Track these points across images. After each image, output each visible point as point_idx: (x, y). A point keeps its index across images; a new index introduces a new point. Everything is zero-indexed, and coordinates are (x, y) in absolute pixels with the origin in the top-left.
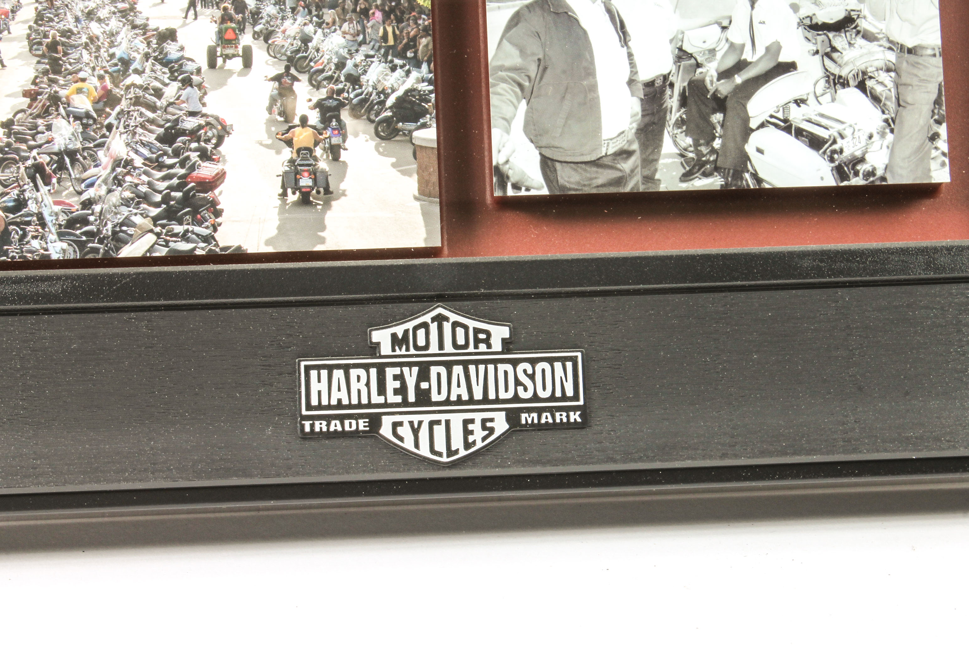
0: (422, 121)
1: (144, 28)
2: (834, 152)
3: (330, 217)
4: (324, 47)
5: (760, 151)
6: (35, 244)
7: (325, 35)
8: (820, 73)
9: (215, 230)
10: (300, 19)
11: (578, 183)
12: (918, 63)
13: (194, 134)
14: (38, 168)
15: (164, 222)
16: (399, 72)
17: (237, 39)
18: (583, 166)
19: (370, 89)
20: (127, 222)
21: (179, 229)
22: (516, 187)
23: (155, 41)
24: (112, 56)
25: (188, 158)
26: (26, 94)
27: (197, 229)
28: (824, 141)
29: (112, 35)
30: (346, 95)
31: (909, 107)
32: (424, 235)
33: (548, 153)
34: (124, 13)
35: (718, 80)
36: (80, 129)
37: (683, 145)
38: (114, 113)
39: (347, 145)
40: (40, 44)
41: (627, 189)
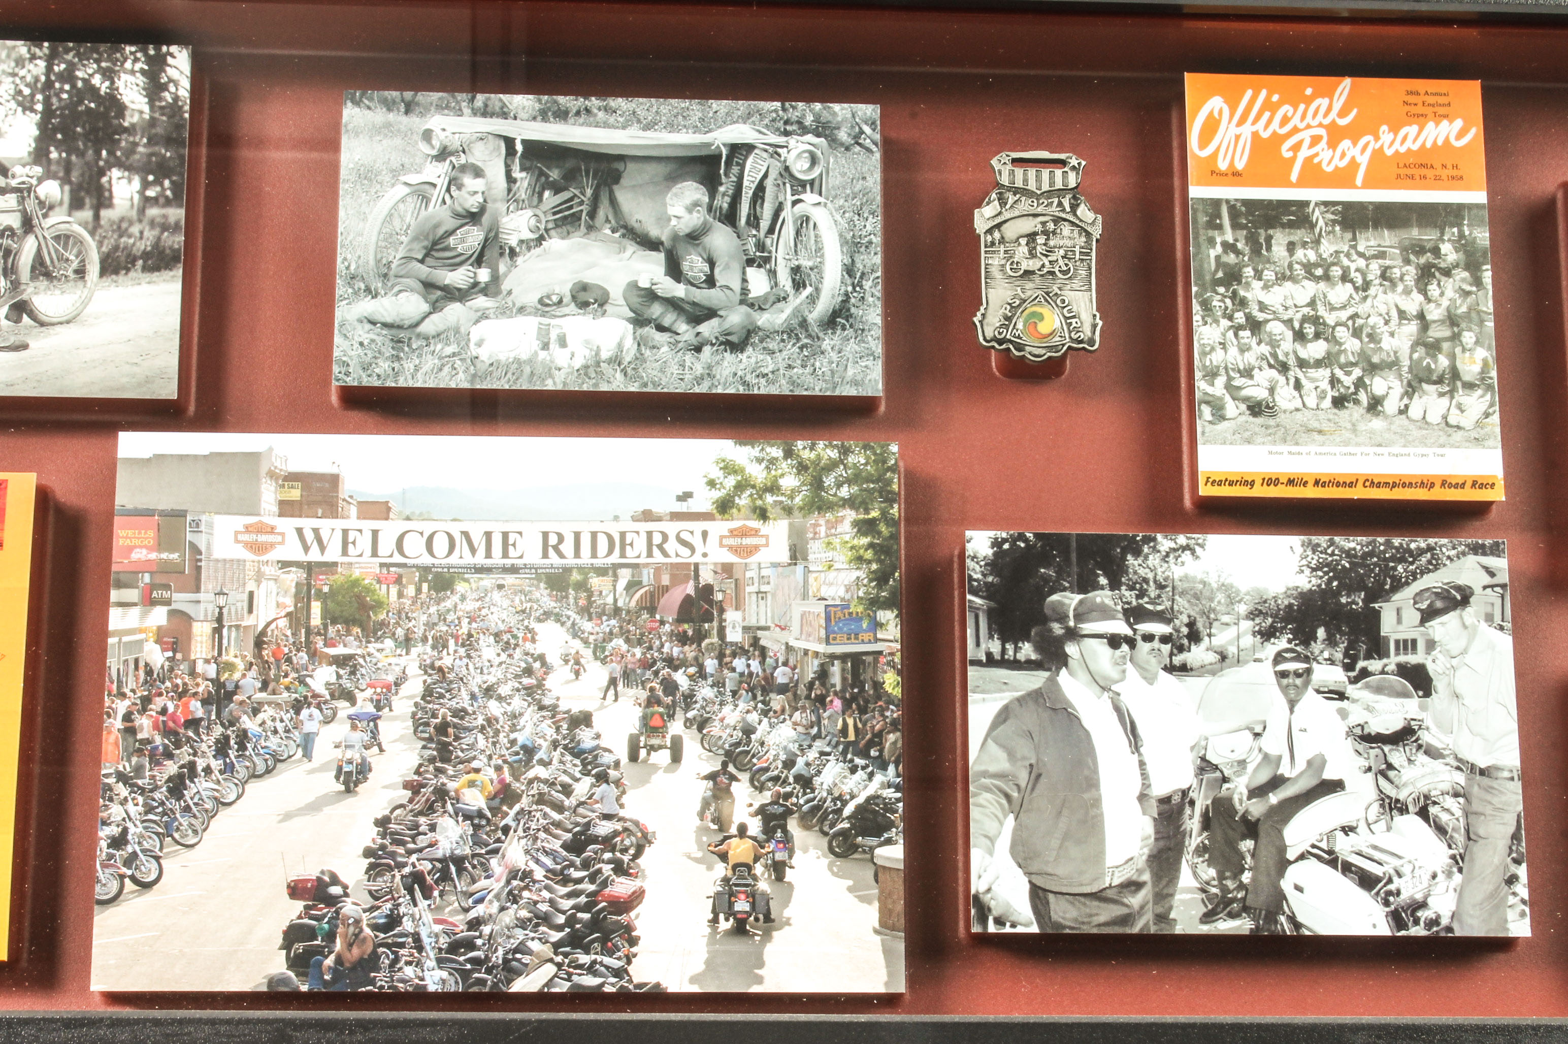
0: (886, 835)
1: (553, 709)
2: (1389, 893)
3: (771, 951)
4: (770, 740)
5: (1299, 889)
6: (409, 971)
7: (772, 726)
8: (1373, 795)
9: (629, 962)
10: (742, 706)
11: (1076, 920)
12: (1493, 788)
13: (608, 842)
14: (417, 878)
15: (568, 949)
16: (861, 775)
17: (665, 726)
18: (1082, 899)
19: (825, 794)
20: (522, 948)
21: (584, 959)
22: (999, 922)
23: (565, 726)
24: (513, 742)
25: (599, 871)
26: (407, 785)
27: (607, 960)
28: (1378, 880)
29: (514, 716)
30: (794, 800)
31: (1481, 842)
32: (885, 978)
33: (1039, 881)
34: (529, 691)
35: (1249, 798)
36: (471, 832)
37: (1205, 877)
38: (512, 813)
39: (794, 862)
40: (427, 724)
41: (1136, 930)
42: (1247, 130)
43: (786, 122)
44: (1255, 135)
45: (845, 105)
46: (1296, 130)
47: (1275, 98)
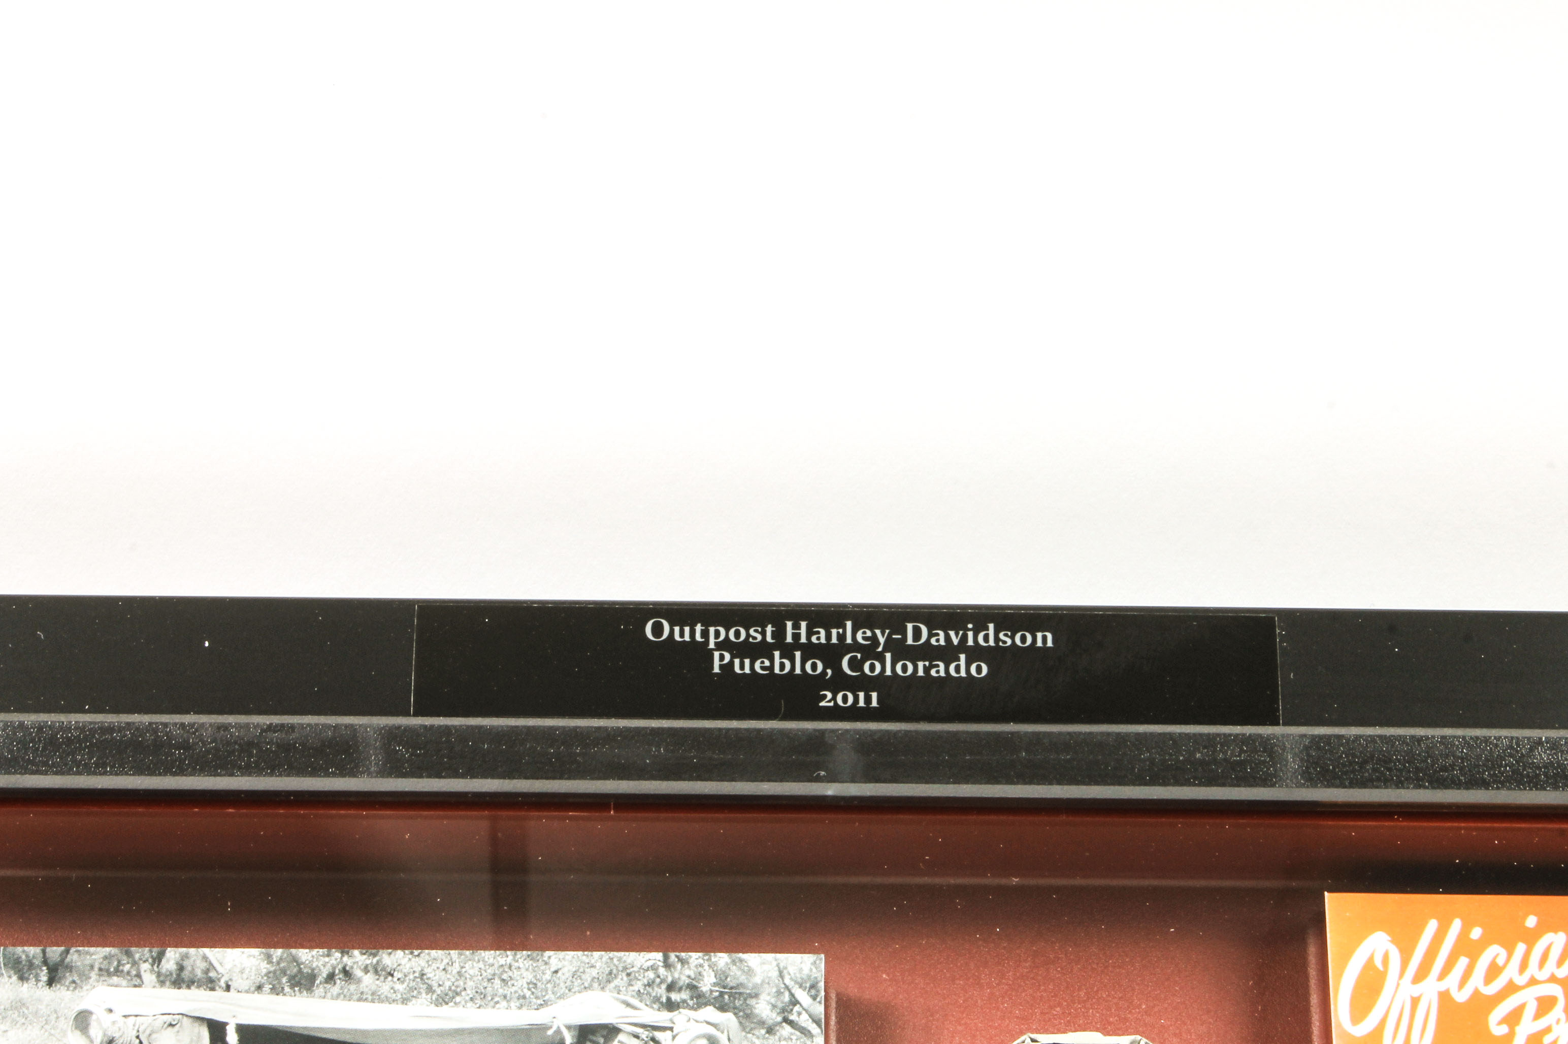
42: (1430, 988)
43: (670, 988)
44: (1444, 996)
45: (769, 957)
46: (1511, 988)
47: (1476, 933)
